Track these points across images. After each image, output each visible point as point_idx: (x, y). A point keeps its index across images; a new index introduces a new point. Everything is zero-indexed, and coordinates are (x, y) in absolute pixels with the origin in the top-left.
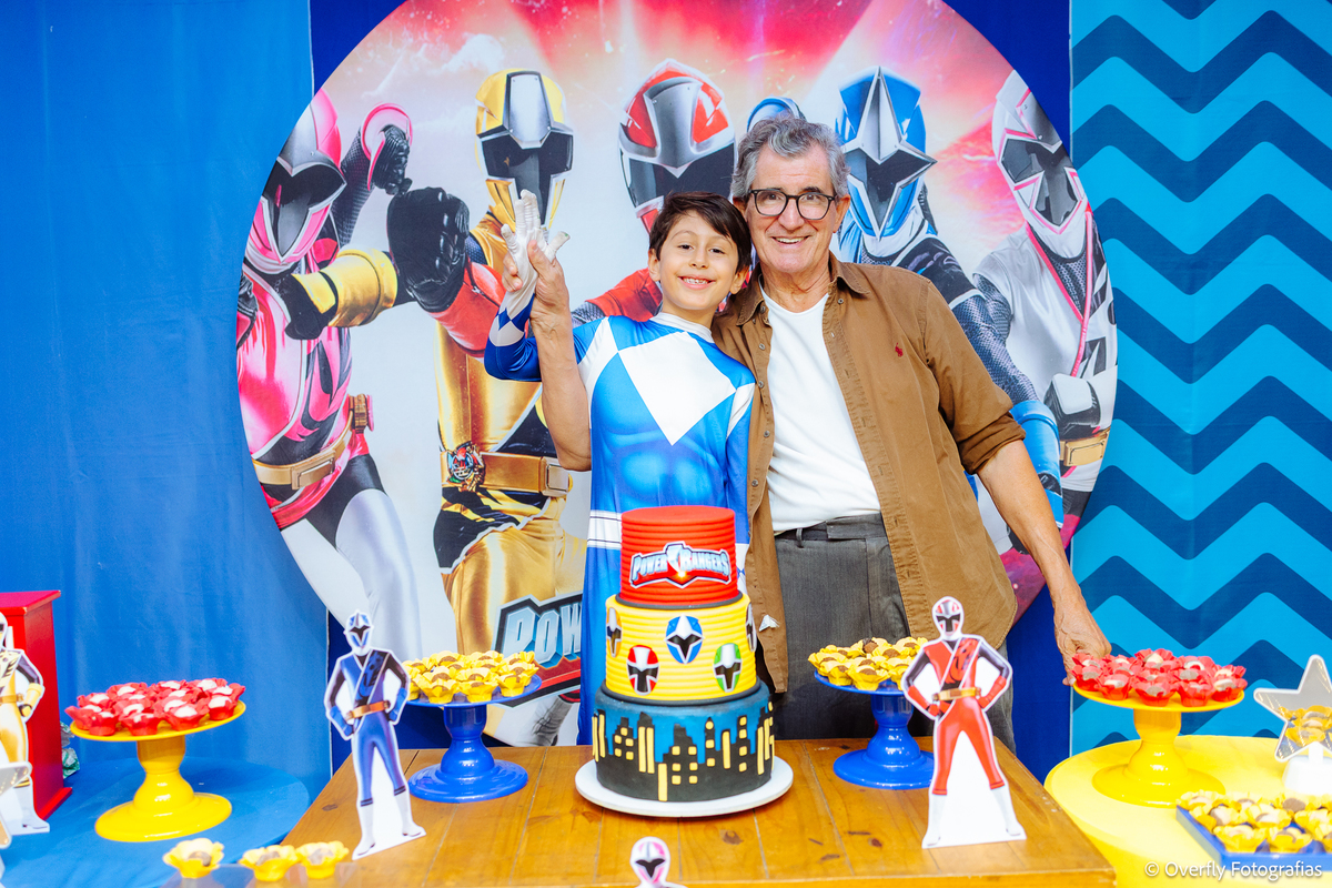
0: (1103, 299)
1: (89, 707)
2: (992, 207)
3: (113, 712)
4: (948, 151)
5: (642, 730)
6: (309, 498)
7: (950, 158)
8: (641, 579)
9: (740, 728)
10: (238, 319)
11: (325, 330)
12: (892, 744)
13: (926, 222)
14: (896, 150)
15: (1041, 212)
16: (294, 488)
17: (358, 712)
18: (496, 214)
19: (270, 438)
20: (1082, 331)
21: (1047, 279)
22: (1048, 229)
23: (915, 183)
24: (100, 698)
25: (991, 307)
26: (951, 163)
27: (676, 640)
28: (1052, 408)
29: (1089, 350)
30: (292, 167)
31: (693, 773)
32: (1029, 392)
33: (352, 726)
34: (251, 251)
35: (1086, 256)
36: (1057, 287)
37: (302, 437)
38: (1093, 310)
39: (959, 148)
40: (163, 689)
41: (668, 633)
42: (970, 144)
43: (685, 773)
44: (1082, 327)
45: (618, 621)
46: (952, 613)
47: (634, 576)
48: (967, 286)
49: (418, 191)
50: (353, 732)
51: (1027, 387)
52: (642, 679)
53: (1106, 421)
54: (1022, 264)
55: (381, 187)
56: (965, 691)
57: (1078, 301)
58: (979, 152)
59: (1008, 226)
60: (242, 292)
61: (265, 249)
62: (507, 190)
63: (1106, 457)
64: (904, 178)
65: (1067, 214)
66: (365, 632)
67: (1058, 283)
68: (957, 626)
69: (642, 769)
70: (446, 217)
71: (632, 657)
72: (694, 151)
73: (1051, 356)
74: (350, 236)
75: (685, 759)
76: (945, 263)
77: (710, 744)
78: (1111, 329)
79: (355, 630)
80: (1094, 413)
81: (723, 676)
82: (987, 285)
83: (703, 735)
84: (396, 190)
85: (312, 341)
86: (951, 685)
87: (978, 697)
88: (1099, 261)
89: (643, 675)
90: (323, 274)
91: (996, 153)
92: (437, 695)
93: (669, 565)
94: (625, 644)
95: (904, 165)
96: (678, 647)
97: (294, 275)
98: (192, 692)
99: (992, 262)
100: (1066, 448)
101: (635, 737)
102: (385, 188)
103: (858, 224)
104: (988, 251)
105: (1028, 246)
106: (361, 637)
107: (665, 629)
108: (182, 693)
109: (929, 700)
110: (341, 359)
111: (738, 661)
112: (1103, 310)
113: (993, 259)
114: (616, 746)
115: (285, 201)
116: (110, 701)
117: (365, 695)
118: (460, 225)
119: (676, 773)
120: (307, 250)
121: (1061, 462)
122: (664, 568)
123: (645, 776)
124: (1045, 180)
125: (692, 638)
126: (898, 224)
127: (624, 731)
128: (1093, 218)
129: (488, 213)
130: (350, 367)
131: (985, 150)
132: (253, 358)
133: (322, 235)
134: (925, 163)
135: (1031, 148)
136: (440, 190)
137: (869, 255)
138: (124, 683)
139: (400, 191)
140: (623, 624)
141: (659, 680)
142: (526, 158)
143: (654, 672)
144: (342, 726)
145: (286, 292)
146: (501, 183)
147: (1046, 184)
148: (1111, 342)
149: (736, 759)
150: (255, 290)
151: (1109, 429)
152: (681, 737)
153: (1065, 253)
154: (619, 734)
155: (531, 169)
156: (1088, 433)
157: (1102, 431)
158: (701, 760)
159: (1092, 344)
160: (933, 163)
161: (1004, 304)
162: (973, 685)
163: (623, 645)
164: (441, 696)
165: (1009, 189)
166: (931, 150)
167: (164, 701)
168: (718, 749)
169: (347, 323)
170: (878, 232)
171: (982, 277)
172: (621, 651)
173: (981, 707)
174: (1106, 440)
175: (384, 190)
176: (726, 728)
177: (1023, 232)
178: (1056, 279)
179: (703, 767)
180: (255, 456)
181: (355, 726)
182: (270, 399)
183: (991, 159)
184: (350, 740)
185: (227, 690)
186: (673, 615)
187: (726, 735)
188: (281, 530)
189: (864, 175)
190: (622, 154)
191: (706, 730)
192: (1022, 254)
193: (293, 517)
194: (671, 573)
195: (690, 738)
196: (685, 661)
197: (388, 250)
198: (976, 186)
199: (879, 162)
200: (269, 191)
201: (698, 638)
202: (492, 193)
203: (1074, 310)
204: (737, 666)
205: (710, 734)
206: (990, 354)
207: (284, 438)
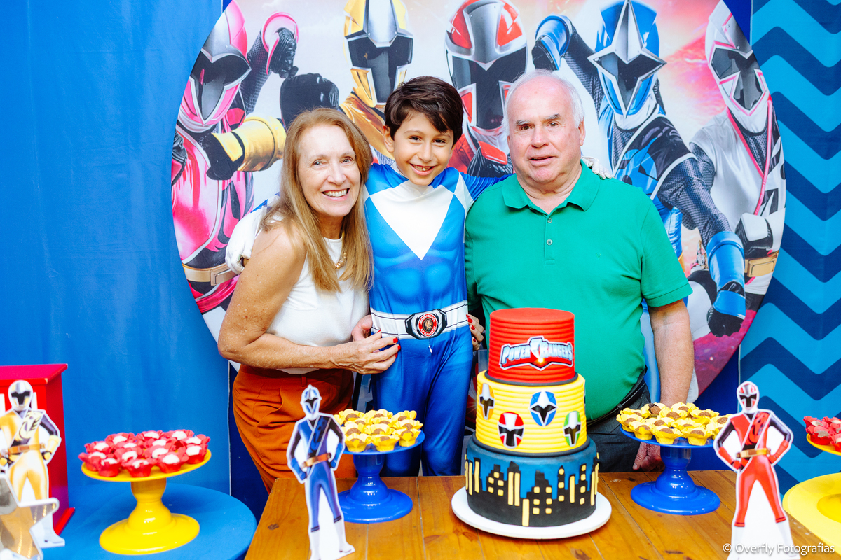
0: (778, 162)
1: (96, 454)
2: (704, 96)
3: (115, 458)
4: (675, 56)
5: (511, 474)
6: (223, 292)
7: (676, 60)
8: (509, 363)
9: (581, 473)
10: (173, 164)
11: (235, 173)
12: (675, 481)
13: (658, 106)
14: (639, 54)
15: (737, 100)
16: (212, 285)
17: (310, 462)
18: (357, 93)
19: (196, 249)
20: (762, 184)
21: (740, 148)
22: (741, 112)
23: (651, 78)
24: (102, 446)
25: (701, 166)
26: (677, 64)
27: (537, 409)
28: (741, 237)
29: (767, 197)
30: (212, 56)
31: (549, 506)
32: (725, 226)
33: (305, 473)
34: (182, 115)
35: (767, 131)
36: (747, 153)
37: (218, 249)
38: (771, 169)
39: (682, 54)
40: (147, 439)
41: (532, 404)
42: (690, 51)
43: (543, 506)
44: (763, 181)
45: (491, 393)
46: (751, 394)
47: (504, 361)
48: (686, 151)
49: (302, 76)
50: (306, 477)
51: (724, 222)
52: (510, 438)
53: (776, 246)
54: (723, 136)
55: (276, 73)
56: (759, 450)
57: (761, 162)
58: (696, 57)
59: (714, 109)
60: (176, 145)
61: (192, 114)
62: (366, 76)
63: (775, 271)
64: (644, 74)
65: (755, 102)
66: (315, 402)
67: (747, 150)
68: (754, 403)
69: (510, 502)
70: (322, 95)
71: (502, 420)
72: (498, 52)
73: (741, 201)
74: (253, 107)
75: (543, 496)
76: (670, 134)
77: (561, 485)
78: (782, 183)
79: (308, 401)
80: (769, 240)
81: (569, 435)
82: (699, 151)
83: (556, 479)
84: (287, 75)
85: (226, 181)
86: (750, 446)
87: (768, 456)
88: (776, 135)
89: (510, 434)
90: (234, 133)
91: (708, 58)
92: (356, 446)
93: (531, 354)
94: (496, 411)
95: (644, 65)
96: (539, 414)
97: (213, 134)
98: (169, 442)
99: (703, 135)
100: (749, 265)
101: (505, 479)
102: (279, 73)
103: (611, 106)
104: (701, 127)
105: (728, 124)
106: (312, 406)
107: (530, 400)
108: (163, 442)
109: (734, 457)
110: (247, 194)
111: (579, 424)
112: (777, 169)
113: (703, 132)
114: (489, 485)
115: (207, 80)
116: (110, 448)
117: (314, 449)
118: (332, 101)
119: (536, 506)
120: (222, 116)
121: (746, 274)
122: (528, 355)
123: (513, 508)
124: (741, 78)
125: (549, 408)
126: (638, 107)
127: (497, 475)
128: (773, 105)
129: (352, 93)
130: (253, 200)
131: (700, 56)
132: (183, 192)
133: (234, 106)
134: (659, 64)
135: (732, 55)
136: (318, 75)
137: (618, 128)
138: (117, 432)
139: (290, 76)
140: (495, 396)
141: (524, 438)
142: (381, 53)
143: (520, 432)
144: (299, 473)
145: (207, 146)
146: (361, 71)
147: (741, 80)
148: (782, 192)
149: (578, 495)
150: (185, 144)
151: (778, 251)
152: (541, 480)
153: (753, 129)
154: (493, 477)
155: (383, 62)
156: (764, 254)
157: (774, 253)
158: (554, 496)
159: (769, 193)
160: (664, 64)
161: (710, 164)
162: (765, 446)
163: (494, 411)
164: (358, 447)
165: (716, 83)
166: (663, 54)
167: (151, 449)
168: (566, 488)
169: (251, 168)
170: (625, 112)
171: (695, 145)
172: (493, 416)
173: (771, 463)
174: (776, 259)
175: (278, 75)
176: (572, 474)
177: (724, 114)
178: (746, 147)
179: (555, 502)
180: (185, 262)
181: (308, 473)
182: (195, 222)
183: (704, 62)
184: (304, 484)
185: (197, 440)
186: (535, 390)
187: (572, 479)
188: (203, 314)
189: (616, 71)
190: (447, 52)
191: (559, 475)
192: (723, 129)
193: (212, 305)
194: (532, 359)
195: (547, 481)
196: (544, 424)
197: (280, 117)
198: (693, 81)
199: (627, 63)
200: (195, 73)
201: (553, 408)
202: (355, 79)
203: (758, 169)
204: (578, 428)
205: (561, 478)
206: (699, 199)
207: (205, 249)
